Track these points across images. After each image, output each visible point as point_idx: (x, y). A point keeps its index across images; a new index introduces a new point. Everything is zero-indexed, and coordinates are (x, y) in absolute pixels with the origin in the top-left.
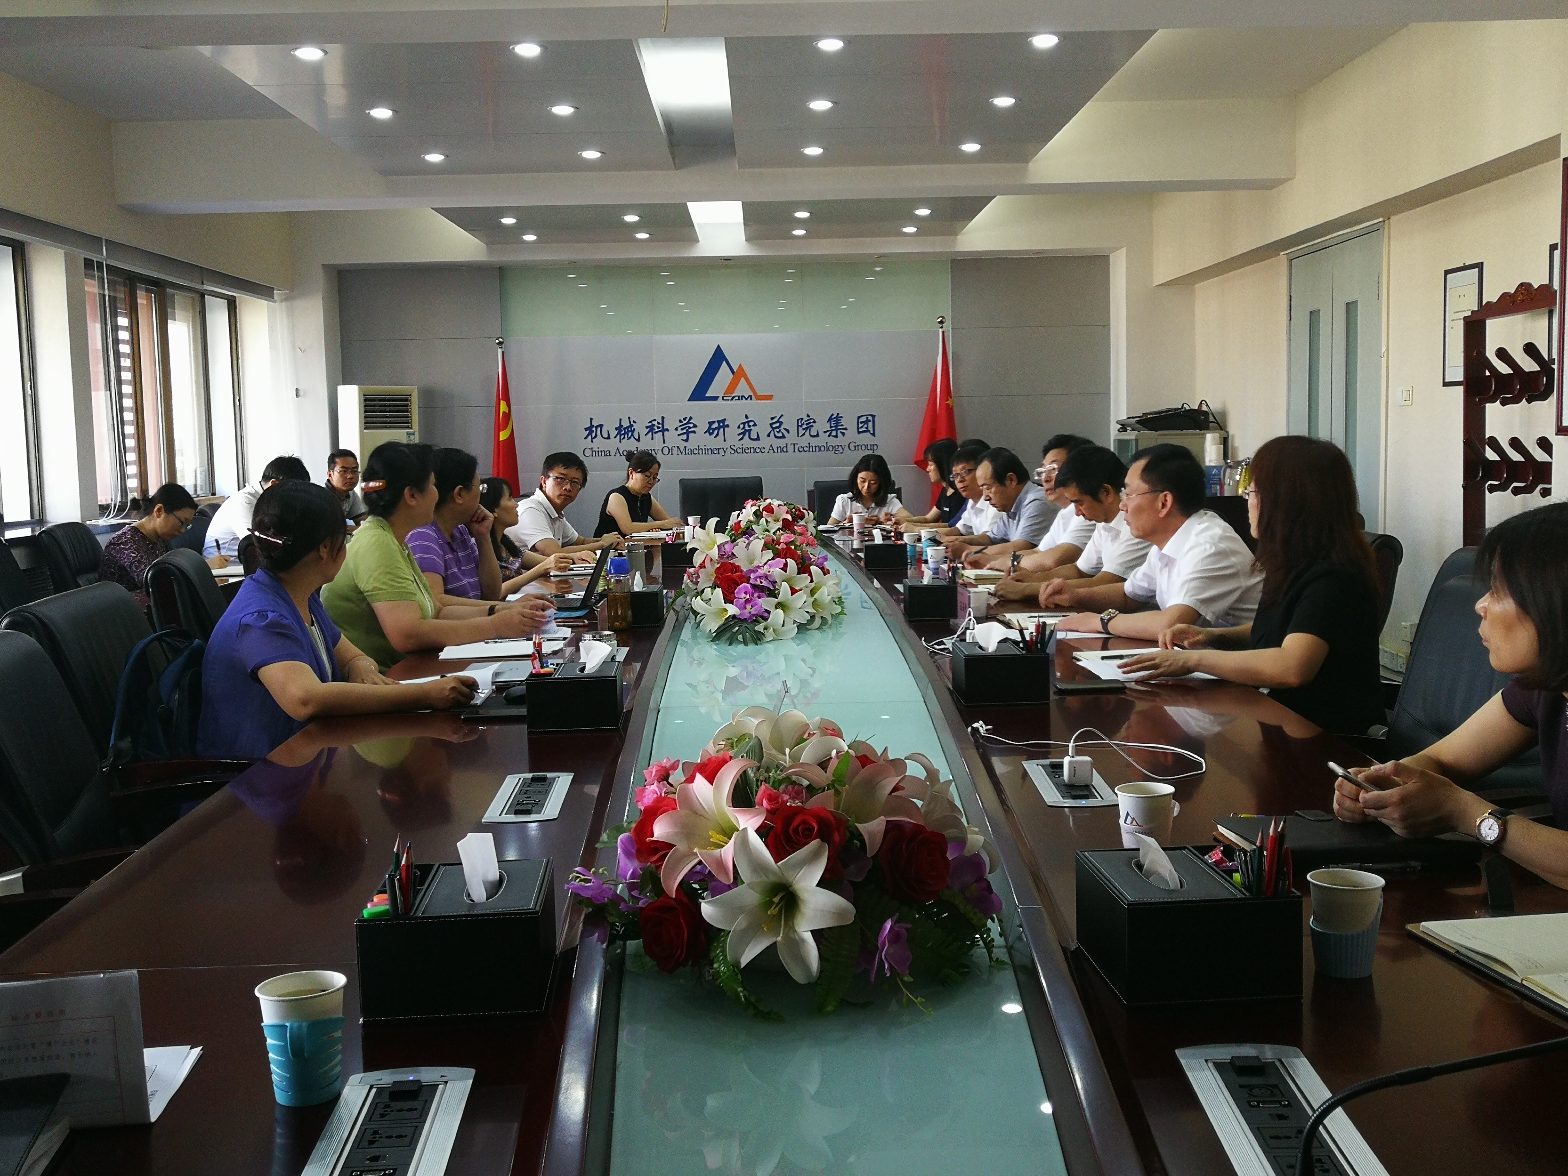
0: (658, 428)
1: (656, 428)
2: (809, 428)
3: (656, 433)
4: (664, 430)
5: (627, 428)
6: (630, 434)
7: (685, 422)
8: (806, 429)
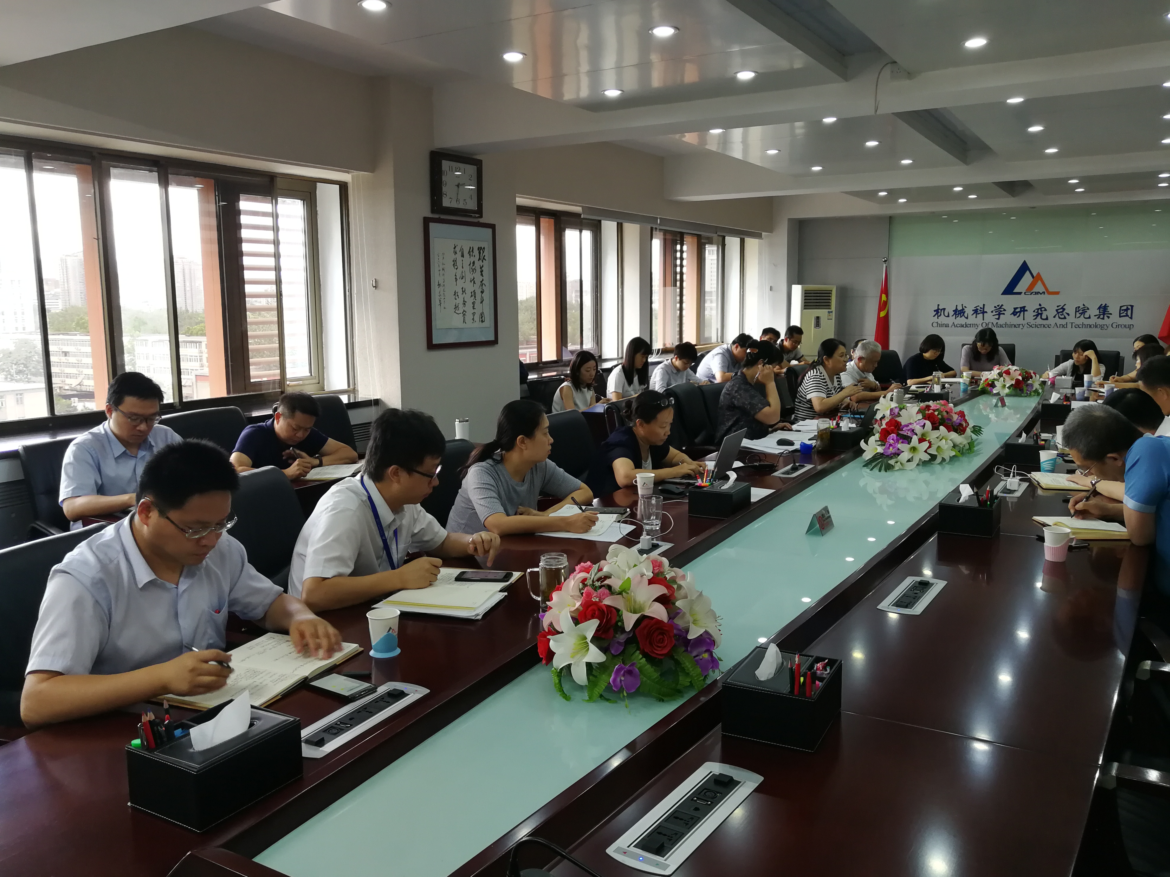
0: (980, 311)
1: (979, 311)
2: (1084, 312)
3: (979, 314)
4: (984, 312)
5: (961, 310)
6: (962, 314)
7: (998, 308)
8: (1081, 314)
